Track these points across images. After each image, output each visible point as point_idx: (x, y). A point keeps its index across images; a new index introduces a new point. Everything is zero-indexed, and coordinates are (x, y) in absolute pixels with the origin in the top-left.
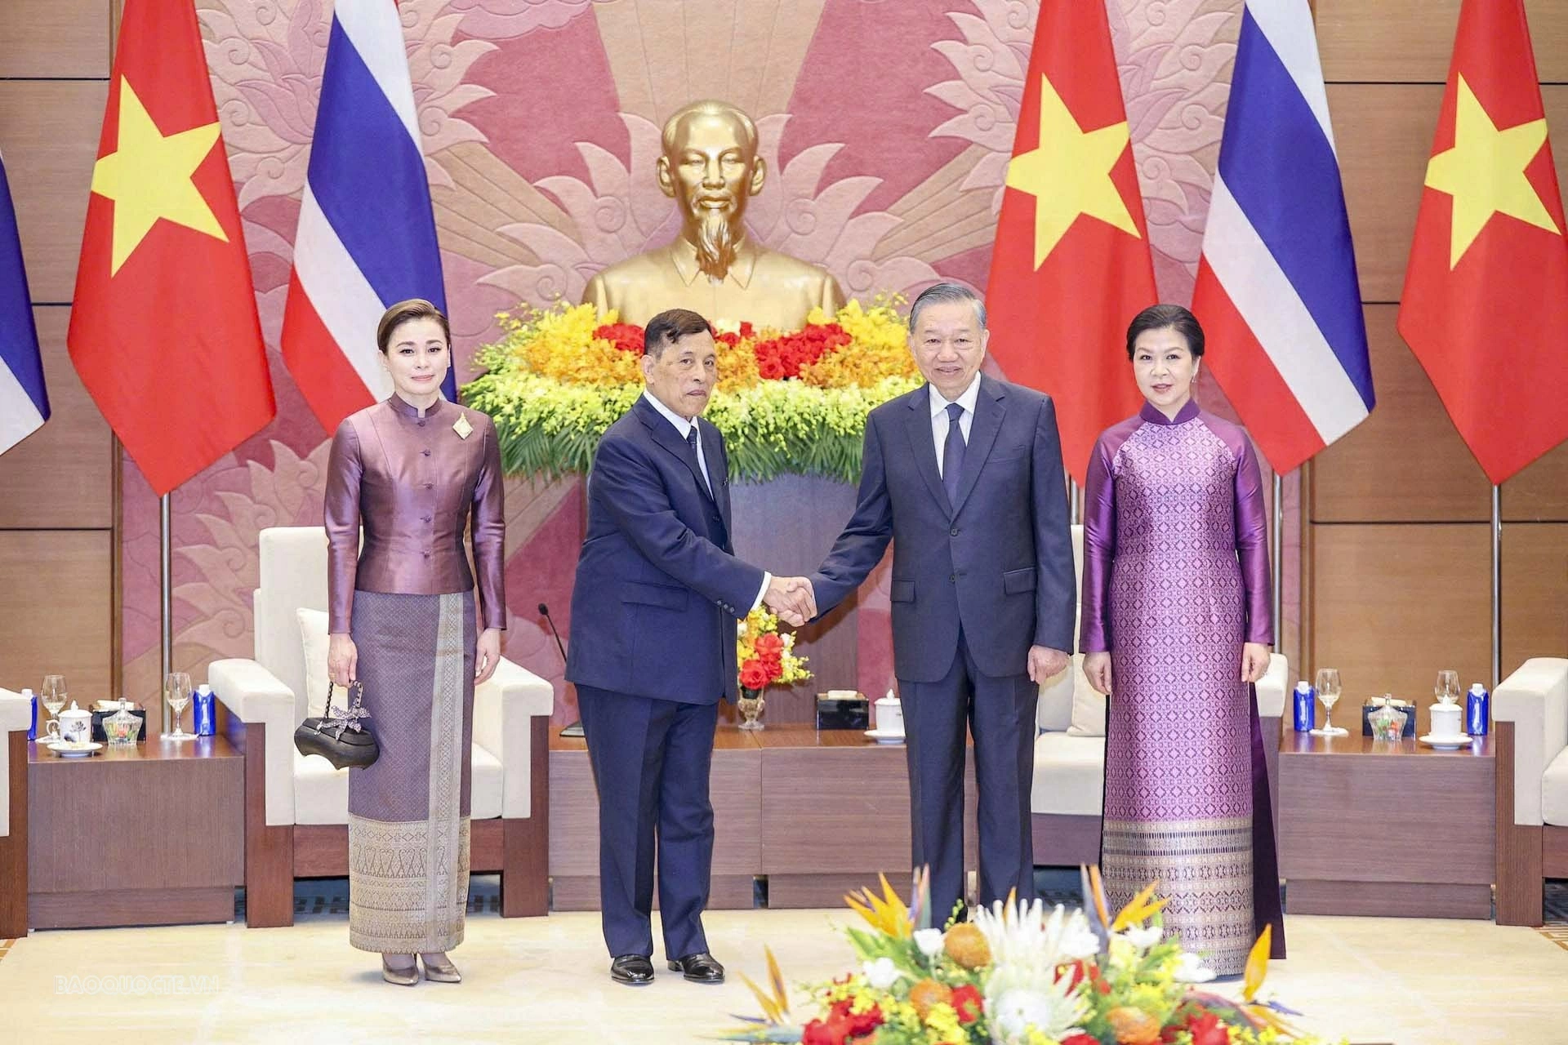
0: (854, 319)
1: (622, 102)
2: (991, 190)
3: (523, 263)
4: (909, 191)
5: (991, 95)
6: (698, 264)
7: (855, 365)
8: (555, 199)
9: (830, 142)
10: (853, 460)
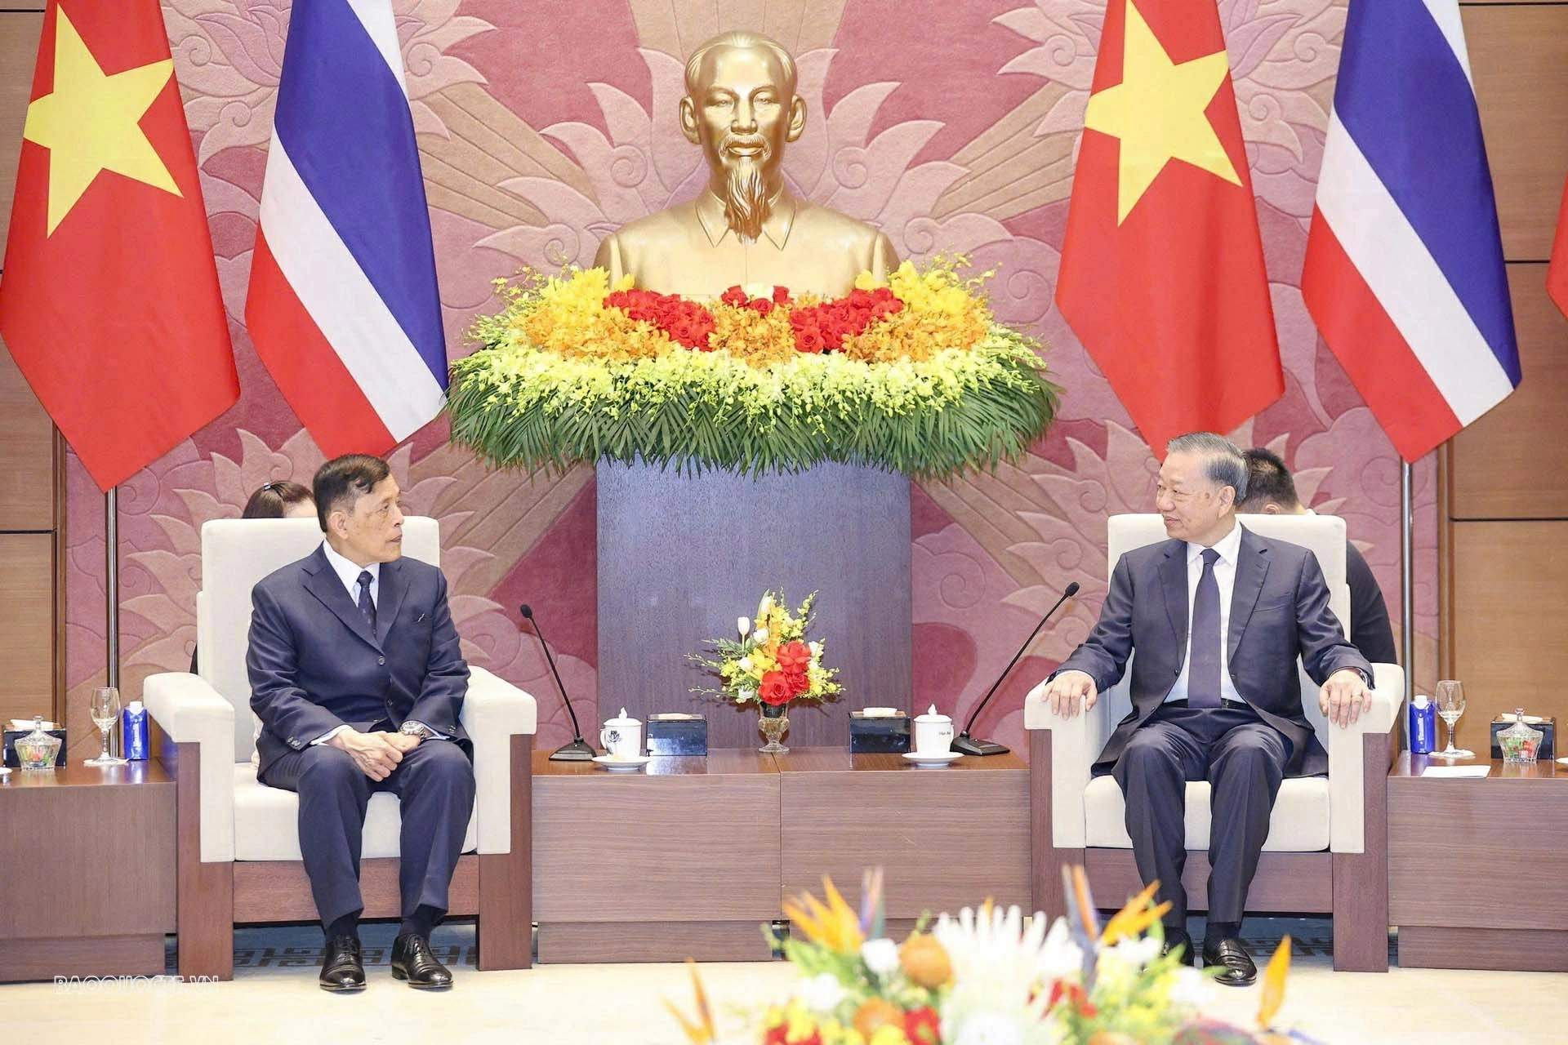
0: (908, 283)
1: (642, 35)
2: (1071, 134)
3: (527, 222)
4: (976, 137)
5: (1071, 24)
6: (727, 221)
7: (907, 335)
8: (565, 149)
9: (883, 80)
10: (904, 443)
